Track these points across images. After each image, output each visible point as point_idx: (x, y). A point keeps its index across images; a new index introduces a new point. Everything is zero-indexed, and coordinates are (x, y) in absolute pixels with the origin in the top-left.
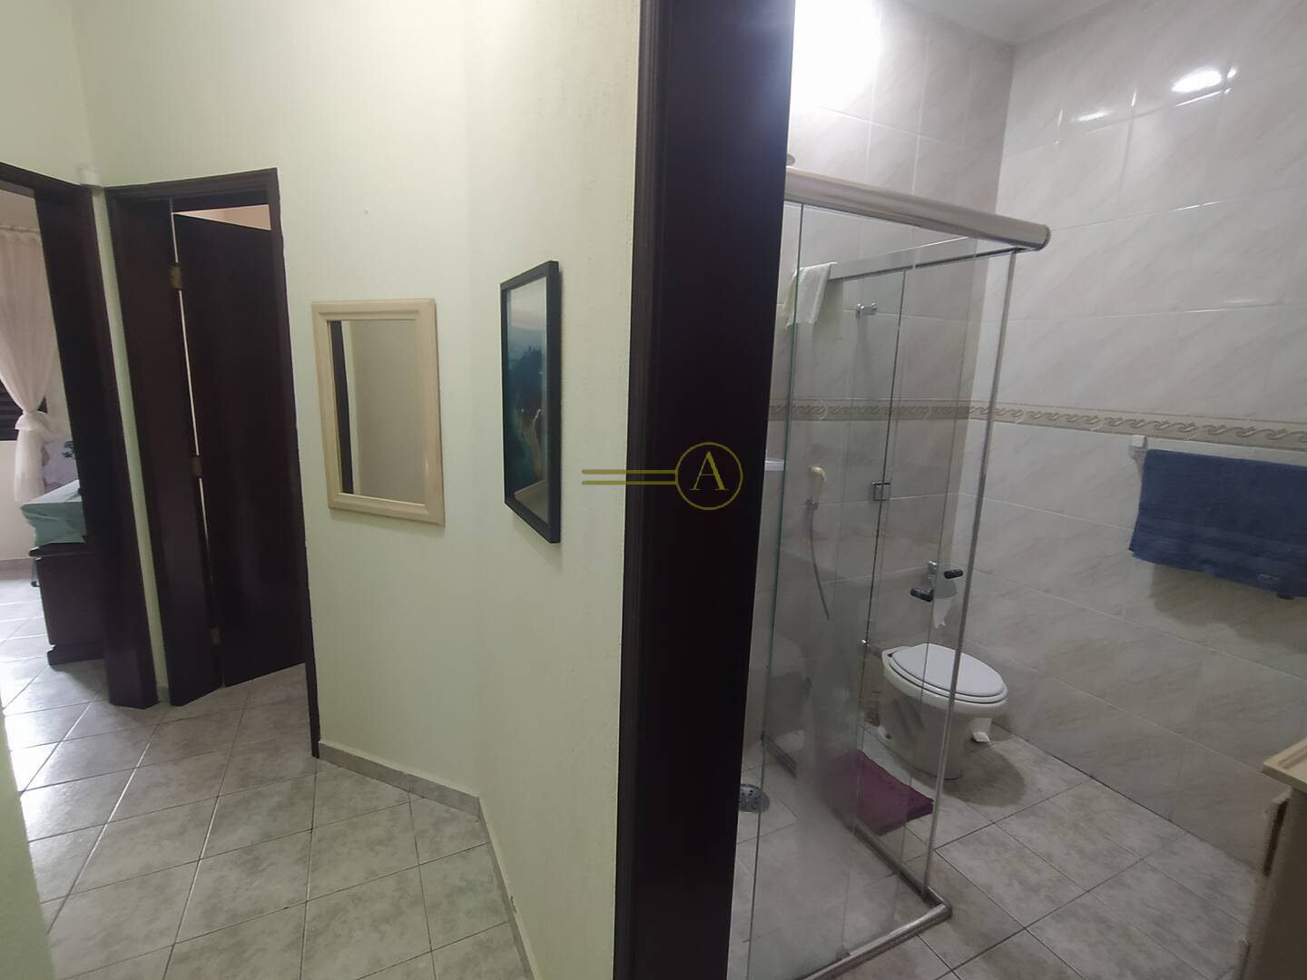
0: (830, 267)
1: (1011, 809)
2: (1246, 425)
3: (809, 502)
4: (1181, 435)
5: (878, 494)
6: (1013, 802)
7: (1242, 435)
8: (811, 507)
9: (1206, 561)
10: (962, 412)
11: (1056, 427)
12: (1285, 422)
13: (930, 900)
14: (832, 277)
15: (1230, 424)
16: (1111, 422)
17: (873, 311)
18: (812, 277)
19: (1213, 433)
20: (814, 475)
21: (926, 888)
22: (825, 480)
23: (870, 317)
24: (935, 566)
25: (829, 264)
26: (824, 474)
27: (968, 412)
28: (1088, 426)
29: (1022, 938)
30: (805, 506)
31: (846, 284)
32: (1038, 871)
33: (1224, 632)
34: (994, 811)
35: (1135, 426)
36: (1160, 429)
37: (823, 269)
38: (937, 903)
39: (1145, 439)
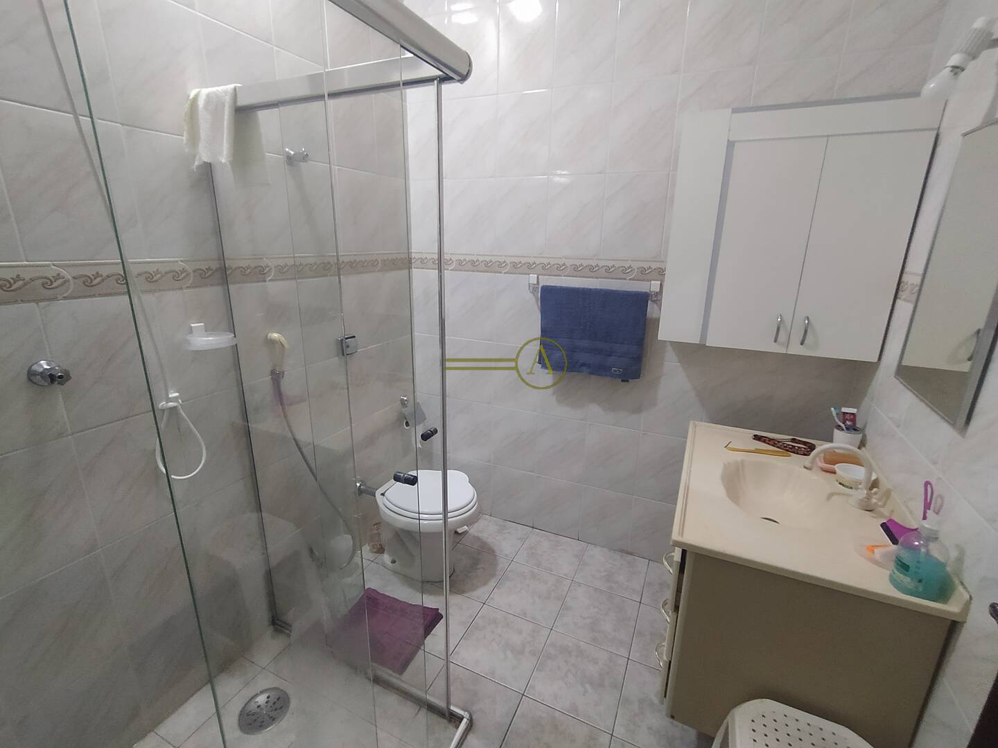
0: (235, 89)
1: (492, 583)
2: (593, 263)
3: (273, 373)
4: (558, 273)
5: (344, 348)
6: (493, 575)
7: (592, 271)
8: (276, 377)
9: (583, 365)
10: (406, 263)
11: (478, 271)
12: (613, 260)
13: (455, 719)
14: (241, 103)
15: (585, 263)
16: (515, 265)
17: (305, 158)
18: (214, 104)
19: (577, 270)
20: (272, 342)
21: (449, 709)
22: (286, 346)
23: (303, 165)
24: (406, 400)
25: (232, 86)
26: (283, 339)
27: (410, 263)
28: (500, 269)
29: (526, 705)
30: (270, 377)
31: (262, 114)
32: (520, 632)
33: (594, 409)
34: (482, 592)
35: (530, 267)
36: (546, 269)
37: (226, 92)
38: (461, 719)
39: (538, 277)
